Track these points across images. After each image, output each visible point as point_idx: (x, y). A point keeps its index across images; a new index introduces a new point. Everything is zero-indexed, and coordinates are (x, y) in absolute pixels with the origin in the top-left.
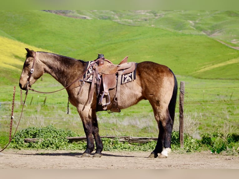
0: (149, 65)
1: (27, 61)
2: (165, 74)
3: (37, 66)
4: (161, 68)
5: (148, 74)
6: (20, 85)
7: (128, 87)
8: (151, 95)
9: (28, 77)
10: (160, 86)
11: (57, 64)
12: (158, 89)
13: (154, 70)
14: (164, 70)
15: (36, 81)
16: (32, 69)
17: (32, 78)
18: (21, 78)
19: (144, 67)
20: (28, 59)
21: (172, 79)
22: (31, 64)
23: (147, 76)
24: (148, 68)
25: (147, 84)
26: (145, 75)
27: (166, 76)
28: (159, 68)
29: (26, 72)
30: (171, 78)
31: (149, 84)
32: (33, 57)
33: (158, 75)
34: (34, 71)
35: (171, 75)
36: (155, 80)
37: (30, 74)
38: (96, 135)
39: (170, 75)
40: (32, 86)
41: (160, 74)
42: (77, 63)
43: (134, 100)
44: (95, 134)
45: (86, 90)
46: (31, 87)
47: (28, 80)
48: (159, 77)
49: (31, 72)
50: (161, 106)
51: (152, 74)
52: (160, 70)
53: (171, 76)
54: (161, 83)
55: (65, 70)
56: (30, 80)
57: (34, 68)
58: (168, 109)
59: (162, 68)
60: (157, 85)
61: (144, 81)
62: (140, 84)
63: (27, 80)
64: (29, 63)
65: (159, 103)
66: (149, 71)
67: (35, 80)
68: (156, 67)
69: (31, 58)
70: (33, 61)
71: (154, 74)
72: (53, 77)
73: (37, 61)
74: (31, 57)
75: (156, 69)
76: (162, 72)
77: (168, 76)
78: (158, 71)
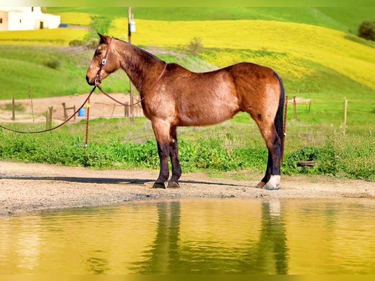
0: (247, 68)
1: (100, 48)
2: (267, 80)
3: (111, 56)
4: (262, 72)
5: (245, 80)
6: (87, 78)
7: (218, 96)
8: (250, 107)
9: (98, 69)
10: (261, 96)
11: (136, 59)
12: (259, 99)
13: (253, 75)
14: (266, 75)
15: (108, 76)
16: (103, 60)
17: (103, 71)
18: (89, 70)
19: (240, 72)
20: (101, 46)
21: (277, 87)
22: (104, 53)
23: (244, 83)
24: (245, 73)
25: (245, 93)
26: (240, 82)
27: (268, 83)
28: (260, 72)
29: (96, 63)
30: (275, 85)
31: (247, 94)
32: (107, 44)
33: (258, 82)
34: (106, 62)
35: (276, 80)
36: (255, 88)
37: (101, 66)
38: (174, 158)
39: (274, 80)
40: (102, 82)
41: (261, 80)
42: (159, 64)
43: (227, 114)
44: (173, 156)
45: (165, 101)
46: (100, 83)
47: (99, 73)
48: (260, 84)
49: (103, 64)
50: (264, 121)
51: (251, 81)
52: (261, 75)
53: (276, 83)
54: (263, 92)
55: (144, 70)
56: (101, 74)
57: (107, 58)
58: (274, 125)
59: (264, 72)
60: (258, 94)
61: (240, 90)
62: (235, 94)
63: (96, 73)
64: (102, 51)
65: (260, 117)
66: (246, 77)
67: (106, 74)
68: (256, 71)
69: (104, 45)
70: (106, 49)
71: (252, 80)
72: (128, 75)
73: (112, 50)
74: (105, 43)
75: (256, 73)
76: (264, 77)
77: (271, 83)
78: (258, 77)
